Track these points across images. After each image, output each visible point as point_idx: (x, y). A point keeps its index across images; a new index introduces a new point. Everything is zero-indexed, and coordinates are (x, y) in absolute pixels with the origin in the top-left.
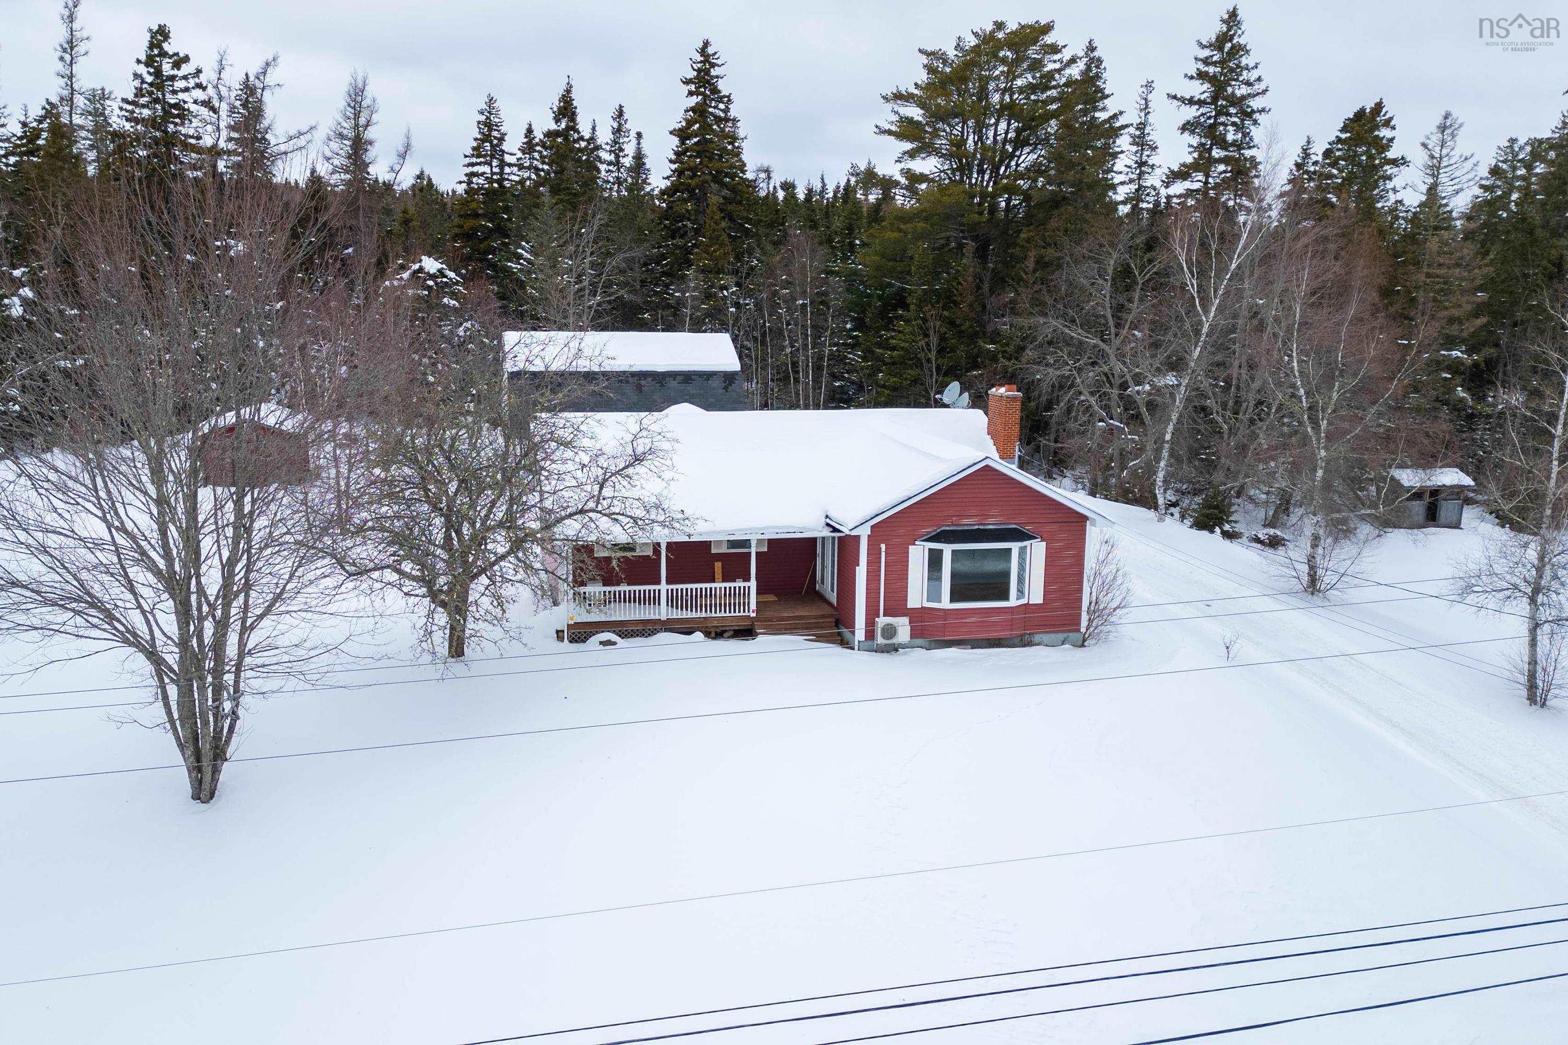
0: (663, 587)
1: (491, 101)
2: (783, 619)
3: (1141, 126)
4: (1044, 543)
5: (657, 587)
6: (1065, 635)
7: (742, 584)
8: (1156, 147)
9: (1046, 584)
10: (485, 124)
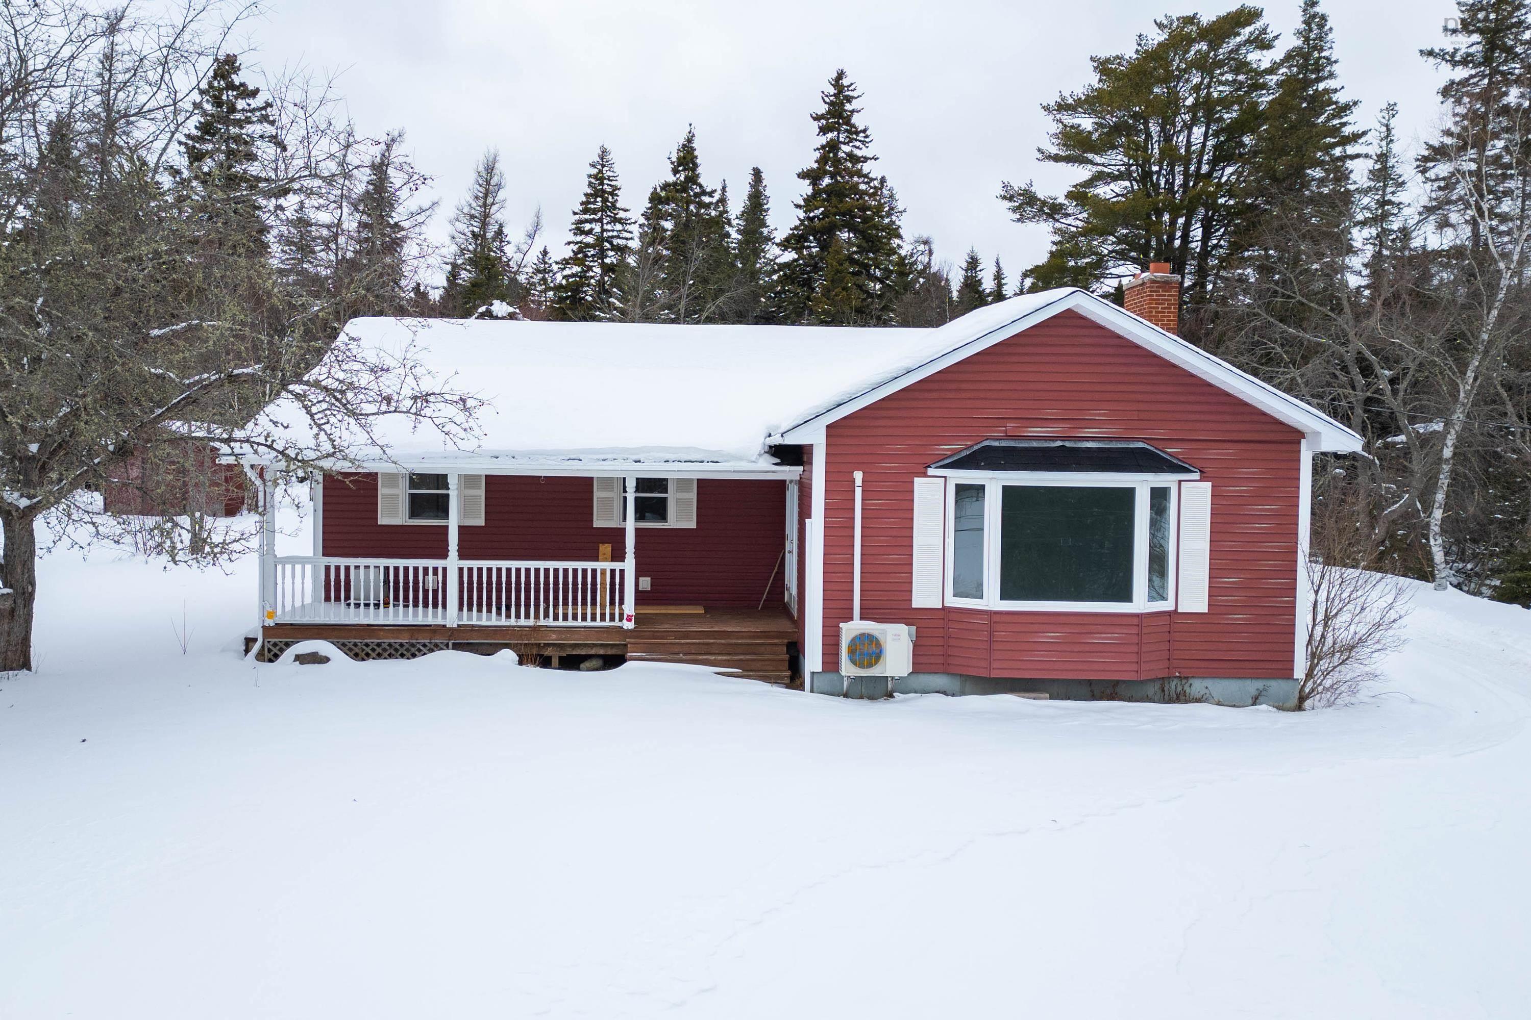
0: (453, 562)
1: (604, 153)
2: (686, 635)
3: (1383, 157)
4: (1208, 485)
5: (439, 563)
6: (1259, 684)
7: (608, 565)
8: (1403, 183)
9: (1215, 572)
10: (595, 177)
